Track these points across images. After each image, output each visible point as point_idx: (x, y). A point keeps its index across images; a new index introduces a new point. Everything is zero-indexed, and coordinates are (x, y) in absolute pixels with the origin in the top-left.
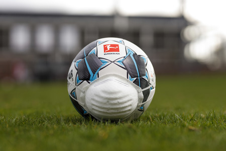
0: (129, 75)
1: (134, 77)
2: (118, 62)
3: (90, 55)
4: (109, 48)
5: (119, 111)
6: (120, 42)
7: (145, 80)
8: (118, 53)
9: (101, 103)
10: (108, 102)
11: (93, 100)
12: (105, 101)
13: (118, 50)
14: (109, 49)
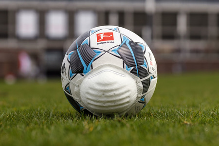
0: (125, 64)
1: (131, 66)
2: (113, 51)
3: (84, 45)
5: (116, 104)
6: (115, 30)
7: (143, 68)
8: (112, 41)
10: (103, 94)
11: (88, 93)
12: (100, 94)
13: (112, 38)
14: (102, 38)
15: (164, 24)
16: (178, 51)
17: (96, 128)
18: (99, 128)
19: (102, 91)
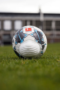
0: (36, 39)
1: (38, 40)
2: (31, 34)
3: (21, 32)
4: (27, 29)
6: (32, 27)
7: (42, 41)
8: (31, 31)
9: (25, 51)
11: (22, 50)
12: (27, 50)
13: (31, 30)
15: (47, 25)
16: (52, 35)
17: (26, 62)
18: (27, 63)
19: (27, 49)
